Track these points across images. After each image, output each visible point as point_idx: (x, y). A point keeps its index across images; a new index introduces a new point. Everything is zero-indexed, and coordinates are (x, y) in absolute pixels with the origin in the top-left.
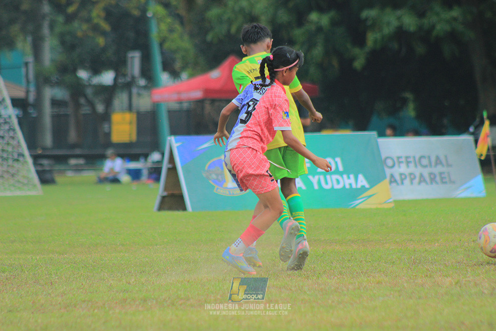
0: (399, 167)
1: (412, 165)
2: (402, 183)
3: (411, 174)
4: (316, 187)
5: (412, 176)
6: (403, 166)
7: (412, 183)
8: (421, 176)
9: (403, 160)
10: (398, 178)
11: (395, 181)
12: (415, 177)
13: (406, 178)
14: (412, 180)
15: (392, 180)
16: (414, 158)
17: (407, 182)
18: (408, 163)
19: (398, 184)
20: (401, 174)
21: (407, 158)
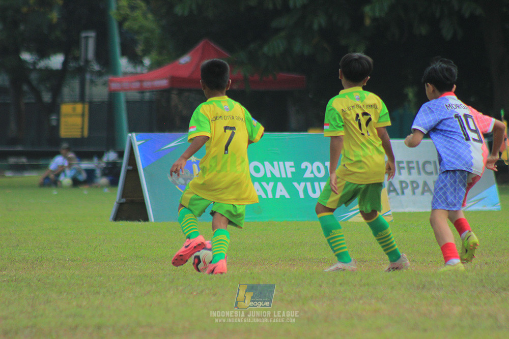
0: (400, 173)
1: (414, 172)
2: (403, 193)
3: (413, 182)
4: (302, 196)
5: (414, 185)
6: (405, 172)
7: (414, 193)
8: (425, 184)
9: (405, 165)
10: (398, 186)
11: (395, 190)
12: (418, 187)
13: (407, 187)
14: (414, 190)
15: (392, 189)
16: (418, 162)
17: (408, 191)
18: (410, 169)
19: (398, 194)
20: (401, 182)
21: (409, 163)
